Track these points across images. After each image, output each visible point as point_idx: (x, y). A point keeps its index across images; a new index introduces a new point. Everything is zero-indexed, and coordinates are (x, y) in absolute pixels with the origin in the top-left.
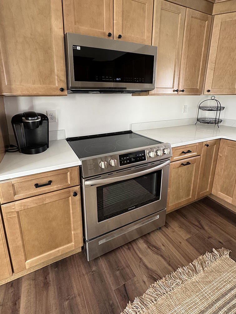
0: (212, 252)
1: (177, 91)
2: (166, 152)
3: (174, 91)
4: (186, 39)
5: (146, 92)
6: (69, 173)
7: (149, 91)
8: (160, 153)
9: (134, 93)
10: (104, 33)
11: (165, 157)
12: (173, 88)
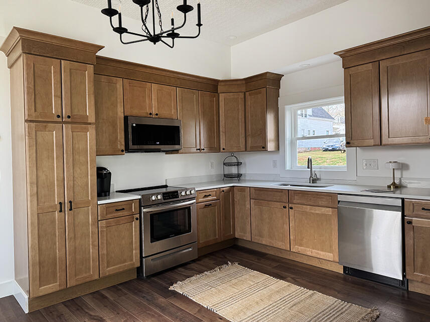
0: (228, 264)
1: (199, 149)
2: (192, 192)
3: (197, 150)
4: (202, 112)
5: (176, 151)
6: (133, 204)
7: (178, 150)
8: (188, 193)
9: (167, 152)
10: (147, 113)
11: (191, 196)
12: (196, 147)
